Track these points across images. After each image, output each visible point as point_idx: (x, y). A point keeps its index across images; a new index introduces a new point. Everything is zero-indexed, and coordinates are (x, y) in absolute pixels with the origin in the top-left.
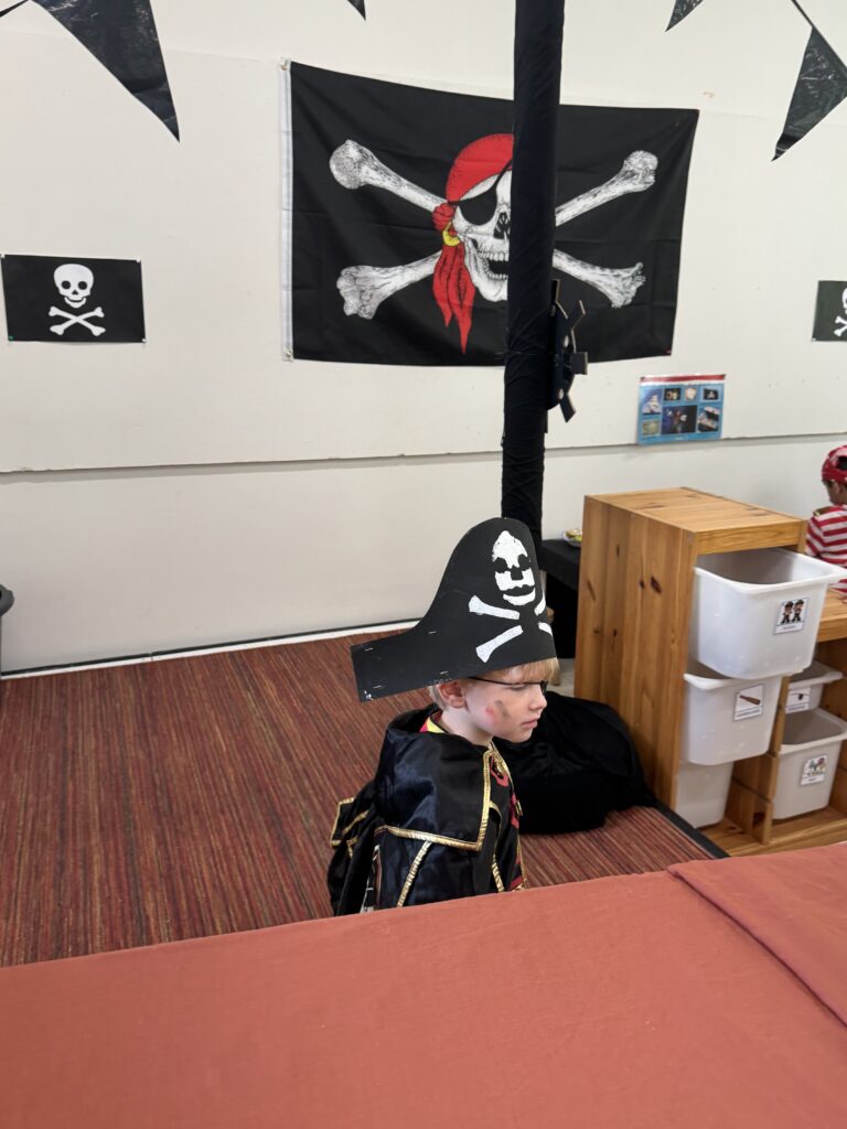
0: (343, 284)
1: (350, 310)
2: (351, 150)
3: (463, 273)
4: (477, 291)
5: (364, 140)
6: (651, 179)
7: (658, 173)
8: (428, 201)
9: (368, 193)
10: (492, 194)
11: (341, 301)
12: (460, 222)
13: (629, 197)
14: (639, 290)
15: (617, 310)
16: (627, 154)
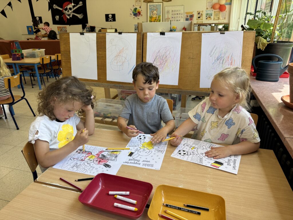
0: (56, 17)
1: (57, 19)
2: (54, 5)
3: (65, 16)
4: (67, 18)
5: (55, 4)
6: (82, 4)
7: (83, 3)
8: (61, 9)
9: (57, 9)
10: (67, 8)
11: (56, 19)
12: (64, 11)
13: (80, 7)
14: (83, 17)
15: (80, 19)
16: (79, 2)
